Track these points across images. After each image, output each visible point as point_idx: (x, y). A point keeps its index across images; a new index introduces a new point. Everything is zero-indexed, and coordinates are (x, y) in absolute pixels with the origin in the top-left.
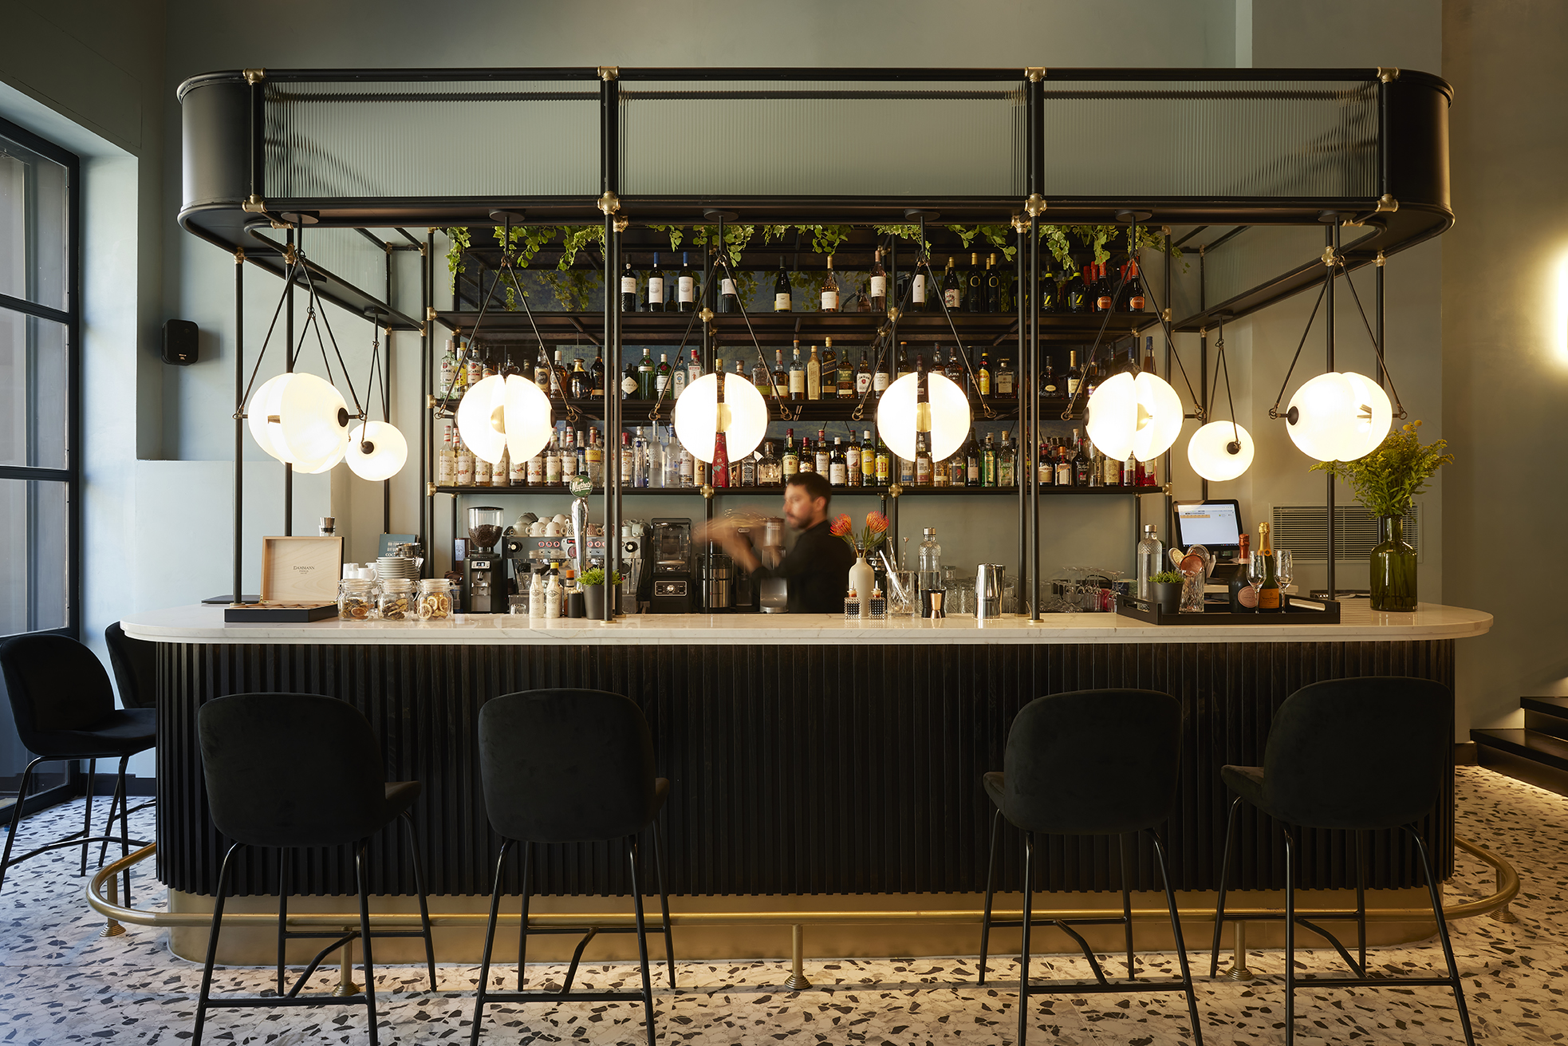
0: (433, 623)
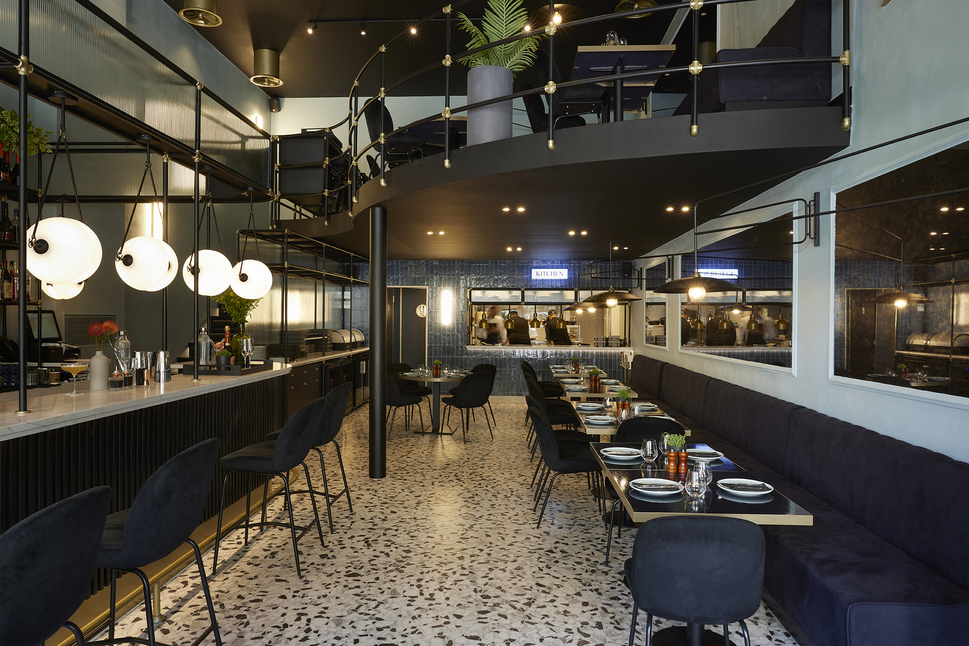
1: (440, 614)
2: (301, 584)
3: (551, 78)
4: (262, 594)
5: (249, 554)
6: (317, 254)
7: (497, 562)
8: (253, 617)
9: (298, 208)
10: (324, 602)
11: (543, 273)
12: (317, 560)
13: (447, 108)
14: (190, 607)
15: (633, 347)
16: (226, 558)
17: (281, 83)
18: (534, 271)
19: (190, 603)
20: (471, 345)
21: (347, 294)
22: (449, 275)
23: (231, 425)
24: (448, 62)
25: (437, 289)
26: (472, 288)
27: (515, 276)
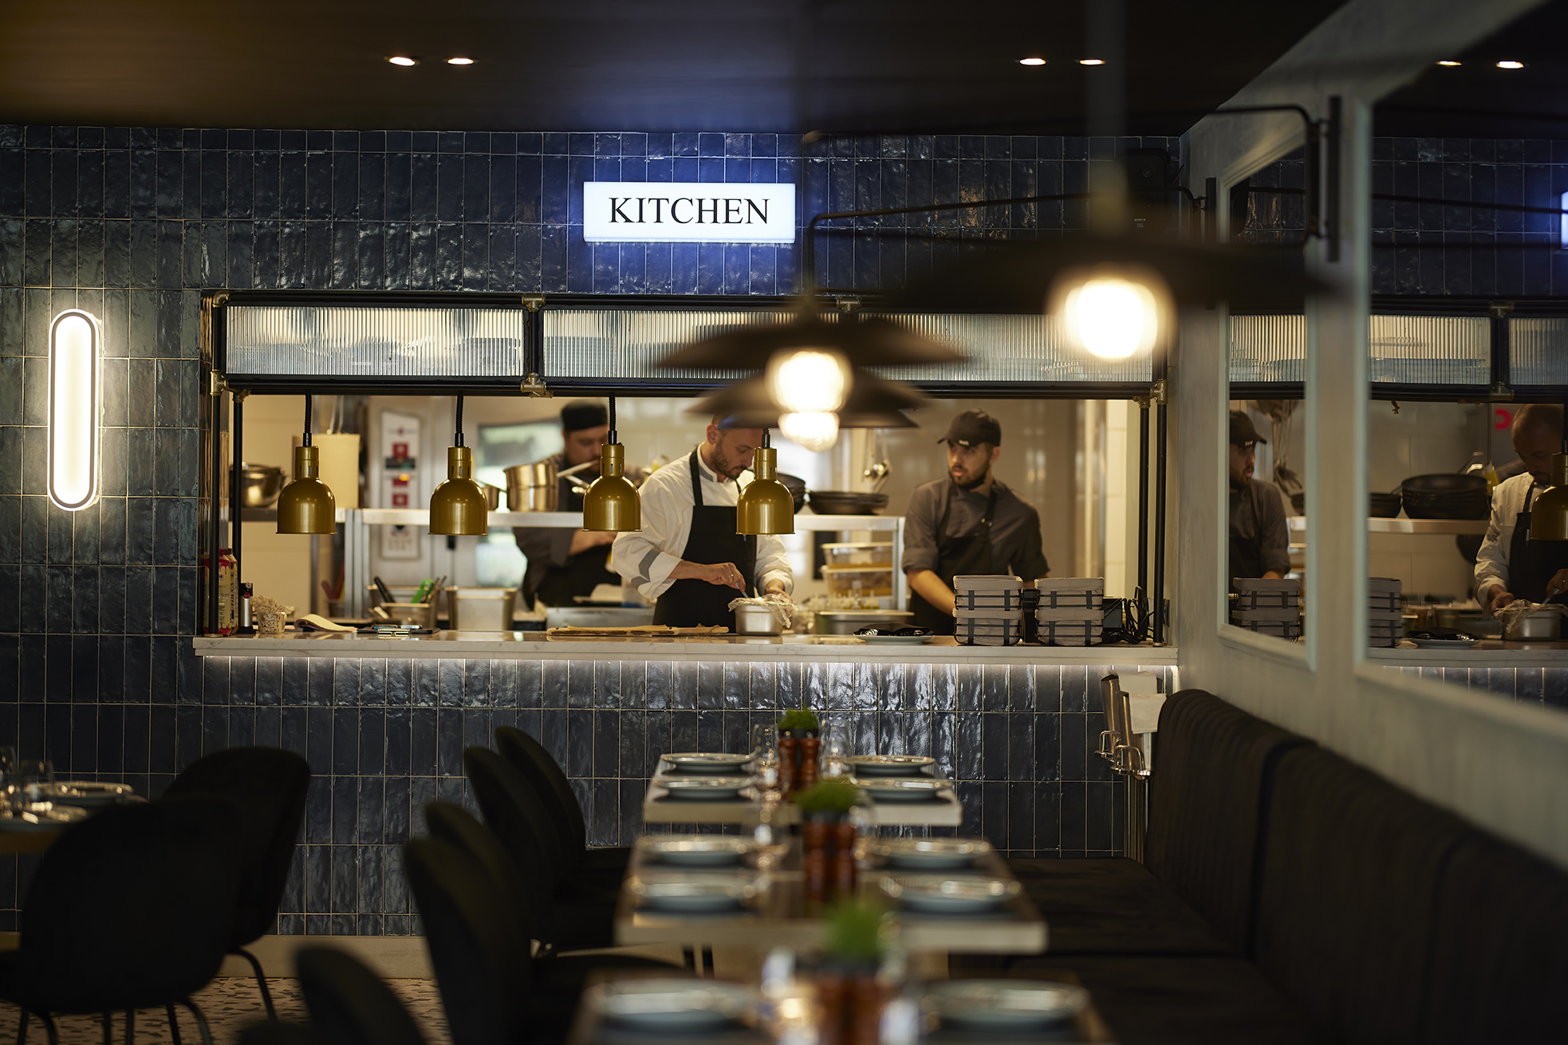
11: (650, 210)
15: (1179, 646)
18: (597, 195)
20: (224, 633)
22: (88, 212)
25: (18, 295)
26: (232, 293)
27: (487, 220)
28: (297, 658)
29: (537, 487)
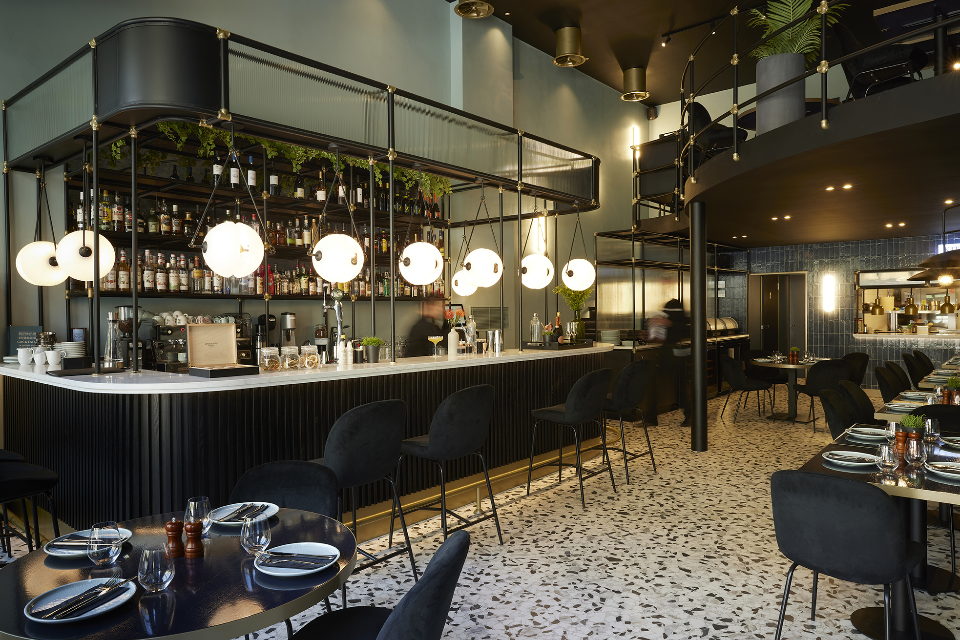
0: (314, 370)
1: (671, 550)
2: (581, 511)
3: (823, 58)
4: (551, 512)
5: (559, 488)
6: (682, 247)
7: (757, 527)
8: (537, 523)
9: (662, 207)
10: (589, 525)
12: (603, 499)
13: (735, 105)
14: (502, 510)
16: (542, 488)
17: (648, 95)
19: (504, 508)
20: (860, 333)
21: (721, 284)
22: (831, 258)
23: (552, 389)
24: (736, 62)
25: (818, 273)
26: (861, 271)
27: (917, 254)
28: (875, 338)
29: (935, 305)
